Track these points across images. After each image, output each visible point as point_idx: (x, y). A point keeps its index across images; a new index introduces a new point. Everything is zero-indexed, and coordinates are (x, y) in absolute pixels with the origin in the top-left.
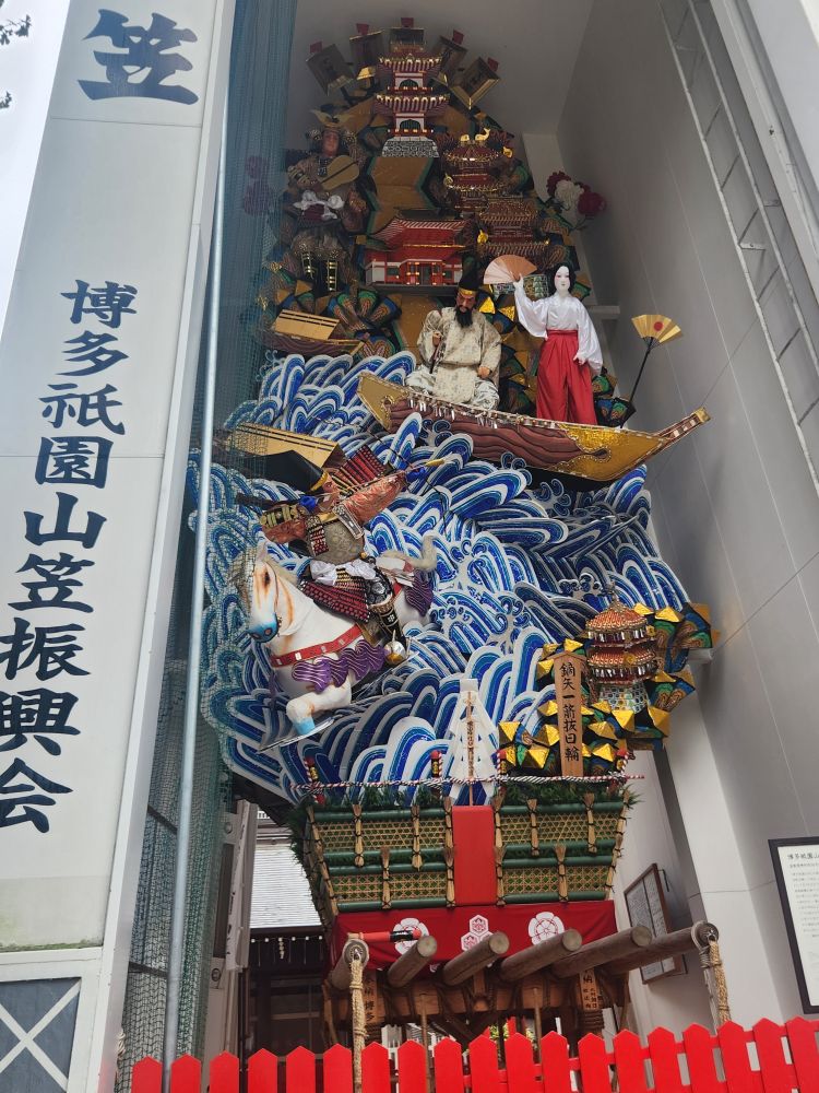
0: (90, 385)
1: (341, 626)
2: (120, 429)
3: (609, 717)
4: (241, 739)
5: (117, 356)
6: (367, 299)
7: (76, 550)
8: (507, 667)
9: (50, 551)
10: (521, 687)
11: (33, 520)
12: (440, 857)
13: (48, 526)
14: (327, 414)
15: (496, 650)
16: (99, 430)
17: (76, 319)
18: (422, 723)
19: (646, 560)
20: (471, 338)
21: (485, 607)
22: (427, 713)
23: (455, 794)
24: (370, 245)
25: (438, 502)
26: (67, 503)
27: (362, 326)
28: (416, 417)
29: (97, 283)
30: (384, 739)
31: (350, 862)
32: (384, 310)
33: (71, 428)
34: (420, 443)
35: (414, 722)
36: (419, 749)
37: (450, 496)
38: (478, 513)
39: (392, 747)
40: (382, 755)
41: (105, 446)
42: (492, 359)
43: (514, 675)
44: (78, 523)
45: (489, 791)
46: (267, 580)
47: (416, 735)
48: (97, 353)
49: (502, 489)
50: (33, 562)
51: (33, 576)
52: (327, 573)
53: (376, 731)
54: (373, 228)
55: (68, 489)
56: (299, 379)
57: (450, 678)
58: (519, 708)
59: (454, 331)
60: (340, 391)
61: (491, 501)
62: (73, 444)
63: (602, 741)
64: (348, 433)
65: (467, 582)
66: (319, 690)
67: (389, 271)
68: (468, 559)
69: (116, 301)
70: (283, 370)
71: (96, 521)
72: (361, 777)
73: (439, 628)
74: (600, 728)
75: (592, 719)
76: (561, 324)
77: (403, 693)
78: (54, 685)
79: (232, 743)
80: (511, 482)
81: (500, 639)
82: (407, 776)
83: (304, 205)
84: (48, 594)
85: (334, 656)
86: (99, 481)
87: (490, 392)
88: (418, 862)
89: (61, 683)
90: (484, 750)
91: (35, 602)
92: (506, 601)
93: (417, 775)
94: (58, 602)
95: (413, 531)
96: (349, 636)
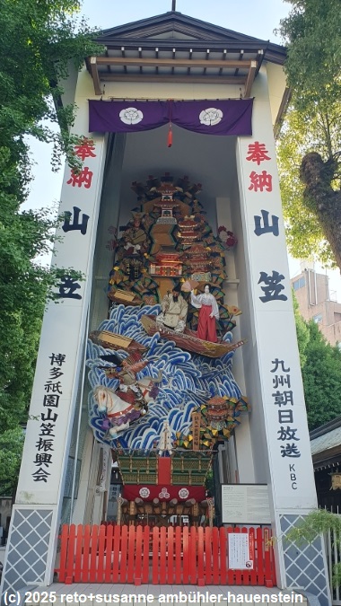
0: (55, 381)
1: (127, 405)
2: (61, 393)
3: (210, 431)
4: (100, 431)
5: (61, 374)
6: (148, 282)
7: (51, 422)
8: (182, 414)
9: (46, 422)
10: (186, 420)
11: (43, 415)
12: (154, 471)
13: (46, 417)
14: (131, 324)
15: (178, 409)
16: (57, 393)
17: (52, 364)
18: (154, 430)
19: (231, 380)
20: (177, 305)
21: (177, 394)
22: (155, 427)
23: (160, 453)
24: (151, 259)
25: (165, 358)
26: (50, 411)
27: (146, 291)
28: (158, 333)
29: (56, 354)
30: (141, 435)
31: (129, 471)
32: (153, 286)
33: (51, 392)
34: (159, 342)
35: (151, 430)
36: (152, 438)
37: (169, 357)
38: (177, 363)
39: (144, 437)
40: (140, 439)
41: (58, 397)
42: (184, 312)
43: (184, 416)
44: (52, 416)
45: (171, 453)
46: (104, 396)
47: (151, 434)
48: (56, 373)
49: (184, 358)
50: (43, 425)
51: (43, 428)
52: (124, 388)
53: (139, 431)
54: (152, 252)
55: (50, 408)
56: (123, 313)
57: (163, 417)
58: (184, 427)
59: (172, 303)
60: (137, 317)
61: (180, 361)
62: (51, 396)
63: (207, 439)
64: (138, 331)
65: (171, 385)
66: (119, 425)
67: (156, 269)
68: (172, 378)
69: (61, 359)
70: (118, 308)
71: (56, 415)
72: (133, 446)
73: (159, 403)
74: (207, 436)
75: (205, 432)
76: (207, 303)
77: (147, 422)
78: (46, 452)
79: (97, 432)
80: (187, 356)
81: (180, 405)
82: (147, 447)
83: (127, 248)
84: (46, 432)
85: (124, 415)
86: (56, 406)
87: (183, 324)
88: (148, 472)
89: (49, 452)
90: (170, 441)
91: (44, 434)
92: (183, 392)
93: (150, 447)
94: (48, 434)
95: (156, 368)
96: (129, 409)
